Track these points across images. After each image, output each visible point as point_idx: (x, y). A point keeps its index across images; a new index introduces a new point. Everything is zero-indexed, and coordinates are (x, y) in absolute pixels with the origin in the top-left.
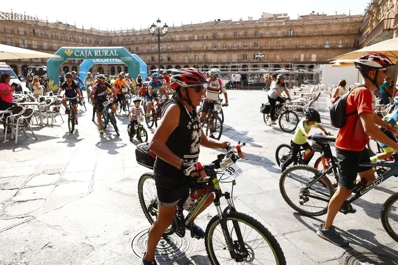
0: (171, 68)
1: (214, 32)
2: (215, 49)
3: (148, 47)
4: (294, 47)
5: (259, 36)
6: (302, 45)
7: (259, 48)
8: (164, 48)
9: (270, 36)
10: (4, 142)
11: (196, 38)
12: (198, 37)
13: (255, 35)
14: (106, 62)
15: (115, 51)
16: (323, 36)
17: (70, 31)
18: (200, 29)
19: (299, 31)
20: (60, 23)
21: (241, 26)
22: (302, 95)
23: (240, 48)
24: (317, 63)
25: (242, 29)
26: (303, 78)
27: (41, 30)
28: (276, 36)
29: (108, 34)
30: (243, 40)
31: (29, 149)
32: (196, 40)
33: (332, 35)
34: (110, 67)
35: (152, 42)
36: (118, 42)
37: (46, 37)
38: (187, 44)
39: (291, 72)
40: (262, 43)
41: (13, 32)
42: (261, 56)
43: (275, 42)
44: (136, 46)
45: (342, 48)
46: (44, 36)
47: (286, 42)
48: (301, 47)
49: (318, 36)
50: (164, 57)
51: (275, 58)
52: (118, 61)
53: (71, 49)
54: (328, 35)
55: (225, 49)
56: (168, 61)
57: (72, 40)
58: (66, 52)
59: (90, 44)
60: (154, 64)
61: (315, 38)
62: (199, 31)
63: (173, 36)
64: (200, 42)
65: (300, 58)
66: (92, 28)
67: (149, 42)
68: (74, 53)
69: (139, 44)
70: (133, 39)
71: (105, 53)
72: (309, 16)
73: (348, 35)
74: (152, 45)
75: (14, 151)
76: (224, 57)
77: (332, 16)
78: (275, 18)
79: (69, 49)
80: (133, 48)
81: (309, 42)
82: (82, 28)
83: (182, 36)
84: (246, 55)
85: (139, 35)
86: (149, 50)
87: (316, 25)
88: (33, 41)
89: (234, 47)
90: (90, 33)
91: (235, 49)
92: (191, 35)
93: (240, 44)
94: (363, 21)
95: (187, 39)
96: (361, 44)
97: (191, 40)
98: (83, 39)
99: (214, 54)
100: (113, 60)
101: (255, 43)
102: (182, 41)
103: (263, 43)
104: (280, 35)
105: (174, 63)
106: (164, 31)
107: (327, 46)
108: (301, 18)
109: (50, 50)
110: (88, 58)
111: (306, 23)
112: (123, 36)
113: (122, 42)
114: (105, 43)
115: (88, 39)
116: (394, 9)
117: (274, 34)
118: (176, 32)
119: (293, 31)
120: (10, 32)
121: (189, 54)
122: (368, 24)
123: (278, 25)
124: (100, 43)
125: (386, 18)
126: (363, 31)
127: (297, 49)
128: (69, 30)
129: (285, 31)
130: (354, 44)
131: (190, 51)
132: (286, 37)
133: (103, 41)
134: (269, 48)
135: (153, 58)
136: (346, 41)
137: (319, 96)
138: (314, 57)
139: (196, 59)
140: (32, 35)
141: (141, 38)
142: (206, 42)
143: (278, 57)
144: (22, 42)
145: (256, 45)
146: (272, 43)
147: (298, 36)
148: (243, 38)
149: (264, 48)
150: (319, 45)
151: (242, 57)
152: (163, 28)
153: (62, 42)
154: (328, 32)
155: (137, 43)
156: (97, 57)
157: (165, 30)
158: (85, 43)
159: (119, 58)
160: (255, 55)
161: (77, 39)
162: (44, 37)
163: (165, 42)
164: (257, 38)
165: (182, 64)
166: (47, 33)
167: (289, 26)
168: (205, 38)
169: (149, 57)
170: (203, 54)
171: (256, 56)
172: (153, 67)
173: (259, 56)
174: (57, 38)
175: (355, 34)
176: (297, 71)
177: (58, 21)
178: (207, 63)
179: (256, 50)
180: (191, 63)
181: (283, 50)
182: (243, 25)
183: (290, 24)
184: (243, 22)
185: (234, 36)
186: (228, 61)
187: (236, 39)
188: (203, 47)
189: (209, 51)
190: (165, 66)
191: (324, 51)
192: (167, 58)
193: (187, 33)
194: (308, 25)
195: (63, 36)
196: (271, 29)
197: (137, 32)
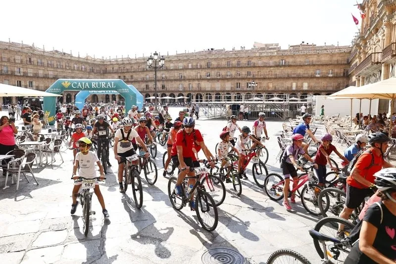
0: (166, 96)
1: (207, 61)
2: (208, 78)
3: (142, 75)
4: (286, 76)
5: (252, 65)
6: (294, 74)
7: (251, 76)
8: (160, 76)
9: (263, 65)
10: (4, 188)
11: (190, 67)
12: (192, 66)
13: (248, 65)
15: (113, 83)
16: (314, 65)
17: (66, 60)
18: (194, 58)
19: (290, 60)
20: (57, 51)
21: (234, 56)
23: (233, 76)
24: (308, 91)
25: (235, 58)
26: (296, 107)
27: (37, 58)
28: (268, 65)
29: (103, 62)
30: (236, 69)
31: (31, 197)
32: (190, 69)
33: (323, 65)
35: (147, 71)
36: (113, 70)
37: (42, 65)
38: (182, 72)
40: (254, 72)
41: (9, 60)
42: (254, 85)
43: (267, 71)
44: (131, 74)
45: (332, 77)
46: (40, 64)
47: (278, 71)
48: (293, 76)
49: (309, 65)
50: (159, 85)
51: (268, 87)
52: (114, 92)
53: (68, 81)
54: (319, 65)
55: (219, 77)
56: (163, 88)
57: (68, 68)
58: (63, 84)
59: (85, 72)
60: (148, 92)
61: (306, 67)
62: (192, 60)
63: (168, 65)
64: (194, 71)
65: (292, 87)
66: (87, 57)
67: (144, 71)
68: (71, 85)
69: (134, 72)
70: (128, 67)
71: (103, 85)
72: (299, 46)
73: (338, 64)
74: (148, 73)
75: (16, 200)
76: (218, 86)
77: (321, 47)
78: (267, 48)
79: (66, 81)
80: (128, 76)
81: (300, 71)
82: (77, 56)
83: (176, 64)
84: (239, 83)
85: (134, 64)
86: (144, 78)
87: (306, 55)
88: (29, 69)
90: (86, 61)
91: (228, 77)
92: (185, 64)
93: (233, 73)
94: (350, 51)
95: (181, 68)
96: (350, 74)
97: (185, 69)
98: (79, 68)
99: (208, 83)
101: (248, 72)
102: (177, 70)
103: (255, 72)
104: (271, 65)
105: (168, 92)
106: (161, 64)
107: (318, 76)
108: (291, 48)
110: (85, 89)
111: (297, 53)
112: (118, 64)
113: (117, 70)
114: (100, 71)
115: (83, 67)
116: (380, 43)
117: (267, 63)
118: (170, 61)
119: (285, 60)
120: (7, 61)
121: (183, 82)
122: (356, 55)
123: (270, 54)
124: (95, 71)
125: (374, 52)
126: (352, 61)
127: (288, 78)
128: (65, 58)
129: (277, 60)
130: (344, 74)
131: (184, 80)
132: (278, 66)
133: (98, 69)
134: (262, 77)
135: (147, 86)
136: (336, 71)
138: (305, 86)
139: (190, 88)
140: (28, 63)
141: (135, 67)
142: (200, 71)
143: (271, 85)
144: (18, 69)
145: (249, 73)
146: (265, 72)
147: (290, 66)
148: (235, 67)
149: (257, 77)
150: (310, 74)
151: (236, 85)
152: (160, 61)
153: (58, 70)
154: (318, 62)
156: (94, 89)
157: (162, 62)
158: (80, 71)
159: (116, 90)
160: (248, 83)
161: (72, 66)
163: (159, 70)
164: (250, 67)
165: (176, 92)
166: (43, 61)
167: (280, 56)
168: (199, 67)
169: (143, 85)
170: (197, 82)
171: (250, 85)
172: (147, 95)
173: (252, 85)
174: (52, 66)
175: (344, 64)
177: (55, 50)
178: (201, 91)
179: (250, 78)
180: (185, 91)
181: (275, 78)
182: (237, 54)
183: (282, 54)
184: (235, 51)
185: (228, 65)
186: (223, 89)
187: (229, 68)
188: (197, 76)
189: (203, 79)
190: (159, 94)
191: (315, 80)
192: (161, 86)
193: (181, 62)
194: (299, 55)
195: (59, 64)
196: (263, 58)
197: (132, 60)
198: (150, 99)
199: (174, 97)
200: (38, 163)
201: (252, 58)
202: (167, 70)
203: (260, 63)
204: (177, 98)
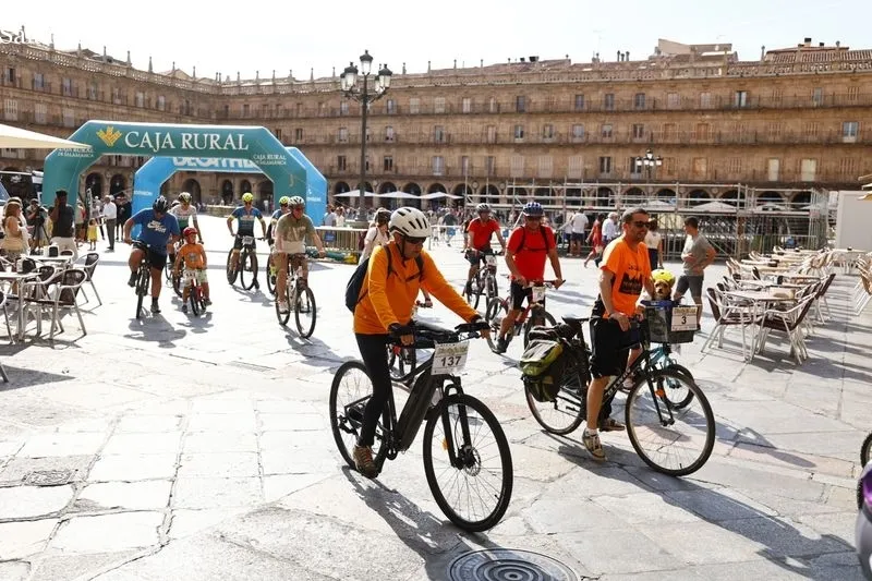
0: (394, 189)
1: (517, 92)
2: (519, 140)
3: (329, 129)
4: (751, 140)
5: (649, 105)
6: (775, 134)
7: (645, 139)
8: (377, 132)
9: (680, 108)
11: (467, 105)
12: (472, 105)
13: (637, 104)
14: (212, 166)
15: (241, 136)
16: (838, 108)
17: (113, 77)
18: (480, 81)
19: (765, 93)
20: (88, 53)
21: (595, 78)
22: (780, 279)
23: (591, 139)
24: (818, 186)
25: (598, 85)
26: (775, 229)
27: (31, 69)
28: (696, 107)
29: (219, 88)
30: (603, 118)
32: (467, 114)
33: (866, 107)
34: (221, 180)
35: (342, 116)
36: (246, 112)
37: (46, 89)
38: (442, 122)
39: (741, 213)
40: (655, 125)
42: (652, 164)
43: (694, 124)
44: (295, 125)
46: (38, 87)
47: (726, 124)
48: (771, 139)
49: (822, 108)
50: (376, 158)
51: (694, 171)
52: (246, 165)
53: (116, 128)
54: (853, 108)
55: (548, 140)
56: (386, 168)
57: (118, 101)
58: (101, 134)
59: (167, 114)
60: (344, 177)
61: (813, 114)
62: (473, 87)
63: (402, 101)
64: (477, 120)
65: (766, 171)
66: (174, 71)
68: (123, 137)
69: (306, 118)
70: (289, 104)
71: (212, 142)
72: (795, 52)
74: (344, 123)
76: (545, 164)
78: (696, 56)
79: (110, 127)
80: (288, 129)
81: (794, 126)
82: (146, 69)
83: (426, 100)
84: (609, 158)
85: (307, 95)
86: (332, 137)
87: (816, 79)
88: (7, 101)
89: (574, 136)
90: (169, 83)
91: (577, 140)
92: (453, 99)
93: (592, 127)
95: (442, 110)
98: (149, 100)
99: (518, 155)
100: (232, 161)
101: (635, 127)
102: (427, 115)
103: (657, 127)
104: (708, 106)
105: (402, 178)
106: (379, 87)
107: (849, 139)
108: (771, 58)
109: (54, 127)
110: (161, 152)
111: (787, 71)
112: (260, 95)
113: (258, 112)
114: (209, 113)
115: (162, 100)
117: (693, 101)
118: (410, 90)
119: (748, 93)
121: (444, 152)
123: (703, 75)
124: (195, 114)
127: (757, 145)
128: (111, 72)
129: (724, 92)
131: (449, 144)
132: (726, 109)
133: (203, 106)
134: (677, 141)
135: (342, 161)
137: (829, 283)
138: (809, 170)
139: (463, 168)
140: (6, 84)
141: (310, 104)
142: (495, 120)
143: (702, 167)
145: (637, 131)
146: (686, 127)
147: (761, 110)
148: (597, 112)
149: (661, 141)
150: (825, 136)
151: (598, 164)
152: (377, 78)
153: (90, 106)
154: (852, 97)
155: (300, 116)
156: (188, 153)
157: (384, 82)
158: (153, 111)
159: (250, 158)
160: (633, 160)
161: (131, 98)
162: (40, 89)
163: (378, 115)
164: (642, 112)
165: (424, 178)
166: (49, 78)
167: (735, 80)
168: (492, 109)
169: (331, 158)
170: (484, 153)
171: (639, 163)
172: (342, 187)
173: (646, 162)
174: (75, 93)
176: (759, 210)
177: (83, 48)
178: (495, 178)
179: (638, 146)
180: (448, 178)
181: (717, 146)
182: (603, 74)
183: (740, 74)
184: (601, 65)
185: (576, 105)
186: (558, 175)
187: (580, 112)
188: (487, 134)
189: (503, 145)
190: (375, 183)
191: (840, 152)
192: (383, 162)
193: (441, 94)
194: (791, 78)
195: (92, 88)
196: (681, 86)
197: (300, 84)
198: (347, 199)
199: (418, 193)
200: (13, 333)
201: (649, 85)
202: (400, 114)
203: (672, 99)
204: (426, 197)
